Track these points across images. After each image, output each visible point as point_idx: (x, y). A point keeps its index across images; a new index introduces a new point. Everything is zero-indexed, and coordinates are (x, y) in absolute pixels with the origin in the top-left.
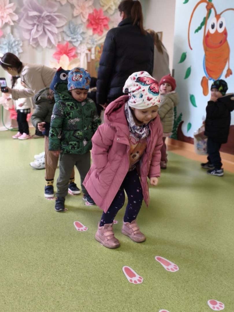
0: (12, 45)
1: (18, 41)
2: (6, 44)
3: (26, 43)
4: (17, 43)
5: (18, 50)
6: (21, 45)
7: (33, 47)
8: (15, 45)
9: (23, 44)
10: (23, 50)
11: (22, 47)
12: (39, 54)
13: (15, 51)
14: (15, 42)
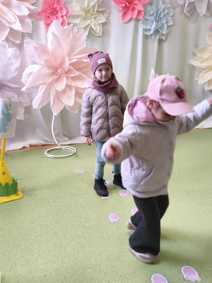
0: (160, 15)
1: (168, 9)
2: (153, 14)
3: (178, 10)
4: (166, 11)
5: (166, 23)
6: (172, 14)
7: (186, 16)
8: (164, 16)
9: (174, 13)
10: (173, 21)
11: (172, 16)
12: (192, 27)
13: (164, 24)
14: (164, 10)
